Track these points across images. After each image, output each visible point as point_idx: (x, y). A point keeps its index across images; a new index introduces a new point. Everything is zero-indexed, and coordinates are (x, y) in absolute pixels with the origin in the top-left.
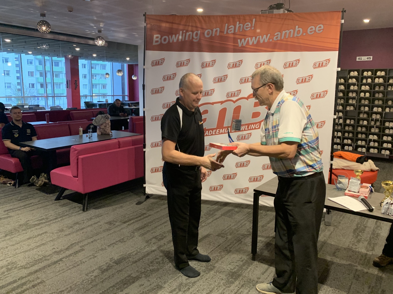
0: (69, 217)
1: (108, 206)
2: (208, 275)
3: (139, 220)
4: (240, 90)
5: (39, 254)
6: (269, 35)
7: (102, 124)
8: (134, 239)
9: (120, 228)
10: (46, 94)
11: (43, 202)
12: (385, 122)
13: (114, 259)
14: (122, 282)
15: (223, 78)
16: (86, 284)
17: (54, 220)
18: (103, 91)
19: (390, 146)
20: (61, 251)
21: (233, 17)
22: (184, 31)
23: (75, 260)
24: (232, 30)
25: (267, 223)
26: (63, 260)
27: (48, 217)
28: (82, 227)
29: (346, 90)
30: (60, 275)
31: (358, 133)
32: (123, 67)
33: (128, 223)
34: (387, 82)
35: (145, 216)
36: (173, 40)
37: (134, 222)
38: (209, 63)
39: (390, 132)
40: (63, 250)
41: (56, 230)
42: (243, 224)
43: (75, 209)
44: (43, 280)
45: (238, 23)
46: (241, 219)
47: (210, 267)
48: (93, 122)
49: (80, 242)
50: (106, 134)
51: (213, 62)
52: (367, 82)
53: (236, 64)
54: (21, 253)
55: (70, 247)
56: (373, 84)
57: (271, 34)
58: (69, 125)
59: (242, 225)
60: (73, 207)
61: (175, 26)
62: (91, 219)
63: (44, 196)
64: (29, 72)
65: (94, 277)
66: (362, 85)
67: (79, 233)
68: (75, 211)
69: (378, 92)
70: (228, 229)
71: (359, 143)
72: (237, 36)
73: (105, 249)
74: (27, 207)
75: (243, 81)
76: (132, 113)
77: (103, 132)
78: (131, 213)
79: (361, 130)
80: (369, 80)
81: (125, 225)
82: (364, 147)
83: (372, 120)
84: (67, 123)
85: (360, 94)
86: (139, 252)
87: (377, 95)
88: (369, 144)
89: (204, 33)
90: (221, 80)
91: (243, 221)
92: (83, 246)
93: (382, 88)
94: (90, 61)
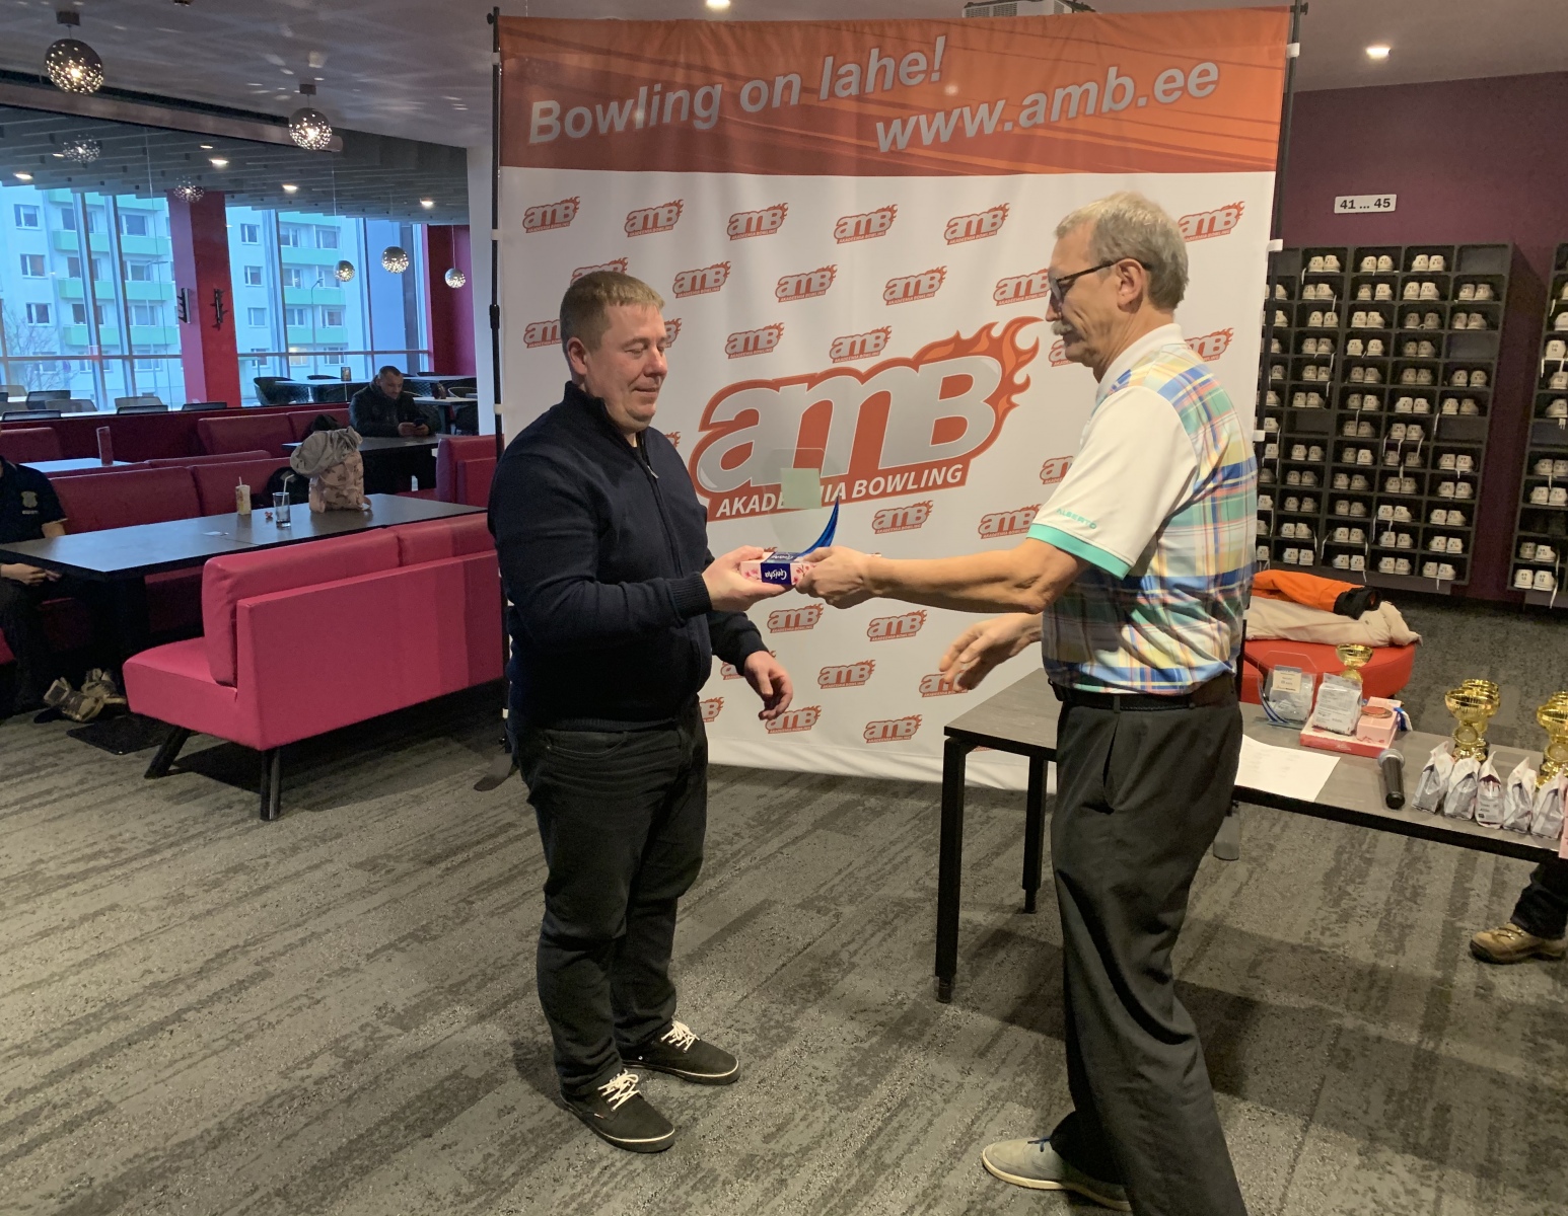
0: (205, 846)
1: (363, 798)
2: (769, 1063)
3: (491, 852)
4: (886, 331)
5: (86, 994)
6: (1001, 104)
7: (328, 470)
8: (468, 926)
9: (414, 884)
10: (95, 346)
11: (97, 783)
12: (1439, 453)
13: (393, 1011)
14: (429, 1099)
15: (816, 280)
16: (281, 1111)
17: (144, 855)
18: (329, 335)
19: (1455, 546)
20: (178, 980)
21: (857, 29)
22: (658, 88)
23: (233, 1016)
24: (850, 83)
25: (993, 854)
26: (184, 1016)
27: (120, 845)
28: (262, 883)
29: (1295, 330)
30: (178, 1078)
31: (1336, 497)
32: (406, 235)
33: (443, 865)
34: (1450, 297)
35: (512, 833)
36: (611, 126)
37: (467, 861)
38: (760, 219)
39: (1458, 492)
40: (183, 979)
41: (153, 895)
42: (899, 859)
43: (227, 811)
44: (106, 1102)
45: (875, 52)
46: (892, 838)
47: (774, 1032)
48: (293, 460)
49: (254, 944)
50: (348, 510)
51: (774, 215)
52: (1373, 296)
53: (869, 222)
54: (13, 991)
55: (215, 965)
56: (1397, 304)
57: (1007, 99)
58: (194, 474)
59: (895, 862)
60: (224, 801)
61: (619, 66)
62: (295, 849)
63: (101, 760)
64: (23, 258)
65: (316, 1083)
66: (1353, 310)
67: (246, 907)
68: (230, 820)
69: (1417, 338)
70: (843, 880)
71: (1341, 535)
72: (872, 110)
73: (356, 970)
74: (35, 806)
75: (899, 290)
76: (449, 422)
77: (333, 499)
78: (457, 825)
79: (1349, 485)
80: (1383, 291)
81: (435, 871)
82: (1358, 551)
83: (1392, 447)
84: (189, 463)
85: (1347, 343)
86: (492, 979)
87: (1410, 349)
88: (1377, 541)
89: (736, 97)
90: (807, 287)
91: (899, 846)
92: (267, 960)
93: (1431, 322)
94: (273, 211)
